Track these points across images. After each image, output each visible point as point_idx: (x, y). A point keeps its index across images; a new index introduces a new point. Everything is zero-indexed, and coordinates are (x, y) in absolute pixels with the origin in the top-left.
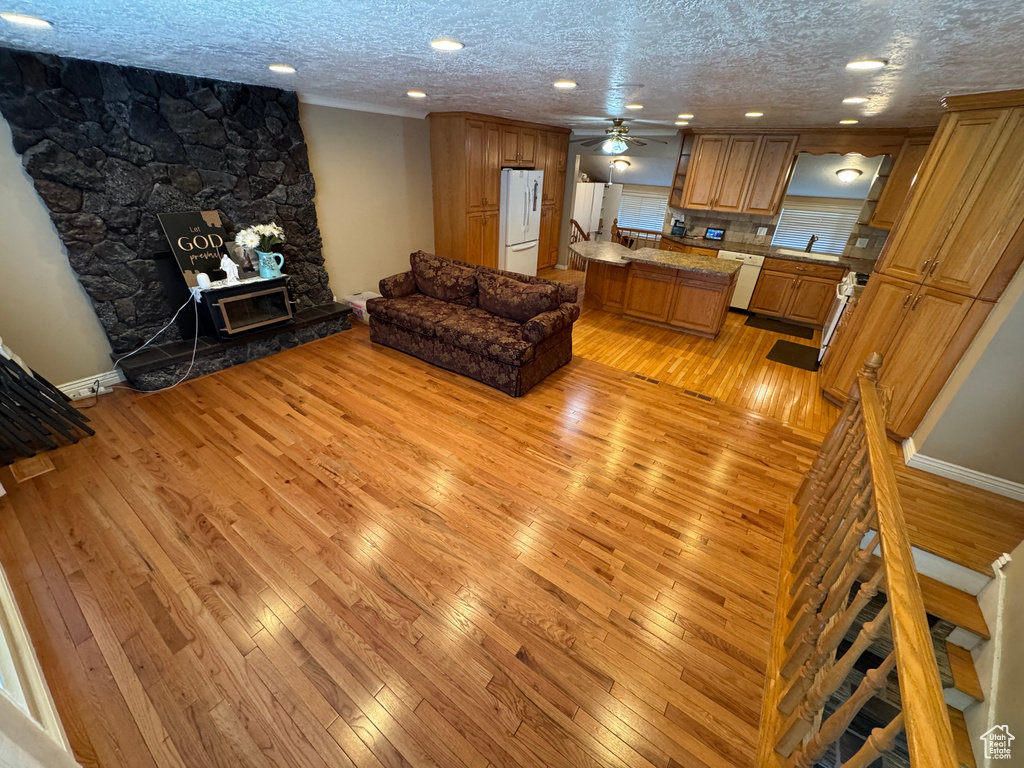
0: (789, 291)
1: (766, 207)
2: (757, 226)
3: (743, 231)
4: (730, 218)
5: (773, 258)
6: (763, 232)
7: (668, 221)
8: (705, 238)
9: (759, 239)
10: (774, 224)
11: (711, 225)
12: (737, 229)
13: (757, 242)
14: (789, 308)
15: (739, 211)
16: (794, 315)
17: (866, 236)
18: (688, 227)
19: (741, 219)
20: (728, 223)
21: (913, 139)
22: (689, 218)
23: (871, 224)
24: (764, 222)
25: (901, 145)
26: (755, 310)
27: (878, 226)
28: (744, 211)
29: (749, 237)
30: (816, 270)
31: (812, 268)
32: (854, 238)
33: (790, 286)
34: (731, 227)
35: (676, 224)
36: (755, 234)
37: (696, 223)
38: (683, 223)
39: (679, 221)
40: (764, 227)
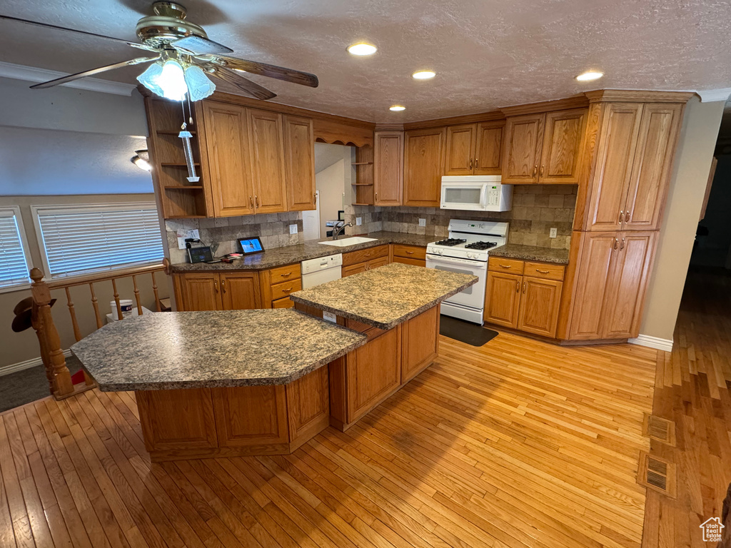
2: (287, 225)
3: (276, 233)
4: (258, 221)
6: (294, 230)
7: (173, 246)
8: (244, 254)
9: (293, 237)
10: (301, 218)
11: (239, 235)
12: (270, 232)
13: (292, 242)
17: (359, 215)
18: (208, 245)
19: (269, 220)
20: (256, 227)
22: (204, 232)
23: (376, 203)
24: (291, 218)
27: (380, 204)
29: (283, 239)
32: (354, 218)
34: (263, 232)
35: (188, 246)
36: (288, 235)
37: (217, 237)
38: (198, 241)
39: (192, 240)
40: (295, 224)
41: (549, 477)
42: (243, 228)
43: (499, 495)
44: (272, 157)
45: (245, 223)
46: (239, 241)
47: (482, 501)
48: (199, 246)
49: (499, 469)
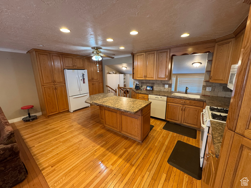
0: (181, 112)
1: (164, 77)
2: (164, 84)
3: (160, 86)
4: (154, 82)
5: (170, 97)
6: (167, 86)
7: (134, 84)
8: (146, 90)
9: (166, 89)
10: (170, 83)
11: (148, 85)
12: (157, 86)
13: (165, 90)
14: (183, 120)
15: (155, 79)
16: (185, 123)
17: (210, 86)
18: (140, 86)
19: (158, 82)
20: (153, 84)
21: (219, 43)
22: (140, 83)
23: (211, 81)
24: (166, 82)
25: (214, 47)
26: (168, 120)
27: (214, 82)
28: (157, 79)
29: (162, 89)
30: (190, 102)
31: (188, 102)
32: (204, 87)
33: (181, 110)
34: (155, 85)
35: (136, 85)
36: (164, 88)
37: (143, 84)
38: (138, 84)
39: (137, 84)
40: (167, 84)
41: (76, 163)
42: (149, 83)
43: (77, 150)
44: (152, 64)
45: (150, 82)
46: (147, 86)
47: (77, 147)
48: (138, 86)
49: (84, 152)
